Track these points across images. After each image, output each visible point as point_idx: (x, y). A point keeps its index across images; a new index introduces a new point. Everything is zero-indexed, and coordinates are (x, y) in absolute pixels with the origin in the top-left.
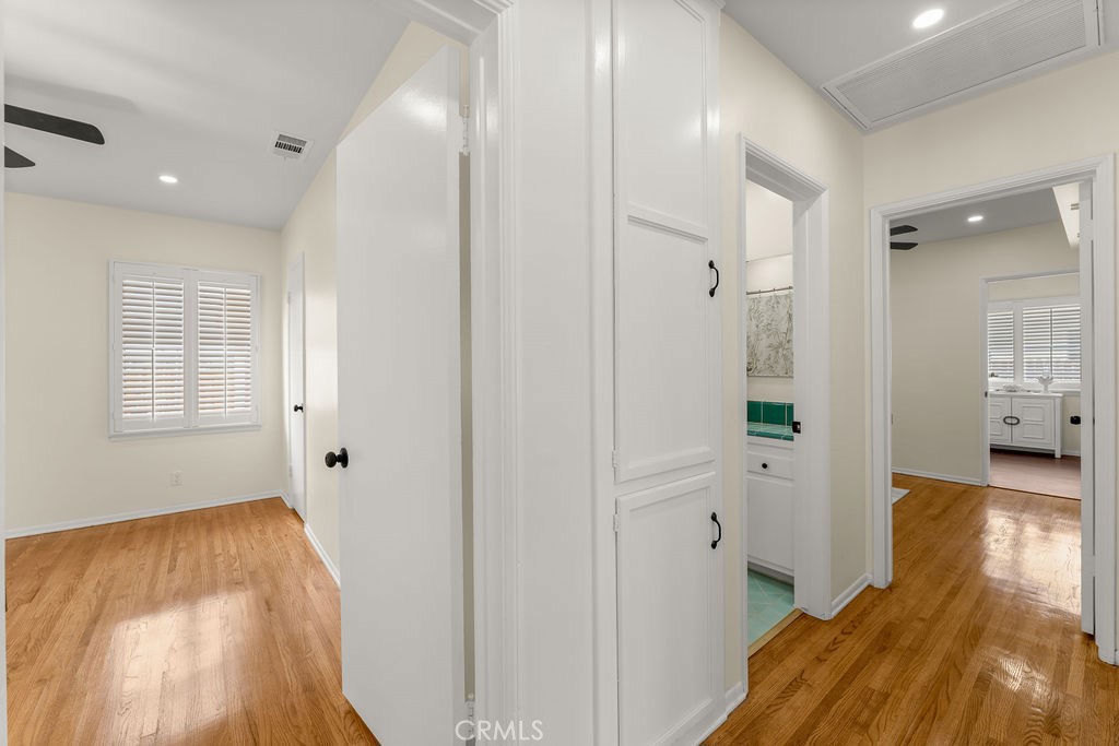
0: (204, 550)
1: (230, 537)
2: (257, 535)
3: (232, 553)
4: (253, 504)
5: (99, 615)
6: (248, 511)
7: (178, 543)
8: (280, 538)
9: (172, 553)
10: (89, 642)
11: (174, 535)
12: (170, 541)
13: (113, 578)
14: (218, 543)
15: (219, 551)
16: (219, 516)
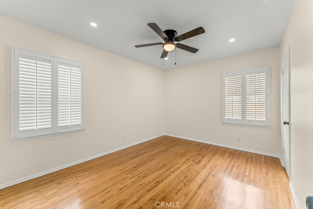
0: (242, 171)
1: (253, 169)
2: (264, 174)
3: (251, 178)
4: (266, 157)
5: (206, 180)
6: (263, 160)
7: (235, 163)
8: (275, 182)
9: (233, 166)
10: (200, 188)
11: (235, 159)
12: (233, 161)
13: (215, 167)
14: (248, 170)
15: (247, 174)
16: (252, 158)
